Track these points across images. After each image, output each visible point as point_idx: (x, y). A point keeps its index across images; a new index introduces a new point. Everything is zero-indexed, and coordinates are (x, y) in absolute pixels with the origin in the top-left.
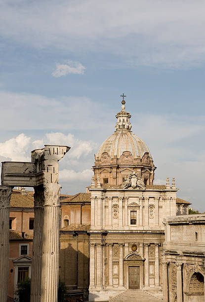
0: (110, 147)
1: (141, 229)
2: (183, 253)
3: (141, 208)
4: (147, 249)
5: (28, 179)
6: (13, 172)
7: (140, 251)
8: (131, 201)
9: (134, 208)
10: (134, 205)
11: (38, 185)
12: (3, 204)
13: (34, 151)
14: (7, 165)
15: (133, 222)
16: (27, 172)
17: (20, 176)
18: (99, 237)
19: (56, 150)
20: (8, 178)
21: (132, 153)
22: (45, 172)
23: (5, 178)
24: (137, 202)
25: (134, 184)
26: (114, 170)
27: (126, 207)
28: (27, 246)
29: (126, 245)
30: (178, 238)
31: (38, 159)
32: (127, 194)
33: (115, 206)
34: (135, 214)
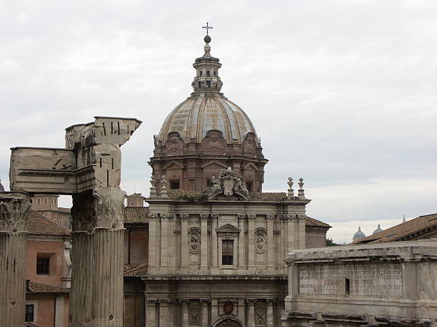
0: (183, 122)
1: (242, 272)
2: (323, 316)
3: (242, 234)
4: (252, 310)
5: (62, 180)
6: (33, 166)
7: (240, 314)
8: (223, 222)
9: (228, 235)
10: (228, 230)
11: (79, 191)
12: (15, 226)
13: (73, 127)
14: (22, 154)
15: (228, 259)
16: (59, 167)
17: (47, 175)
18: (163, 288)
19: (115, 125)
20: (24, 178)
21: (224, 133)
22: (97, 168)
23: (18, 178)
24: (235, 224)
25: (228, 191)
26: (192, 165)
27: (214, 233)
28: (33, 305)
29: (214, 302)
30: (312, 290)
31: (80, 143)
32: (215, 210)
33: (195, 232)
34: (230, 246)
